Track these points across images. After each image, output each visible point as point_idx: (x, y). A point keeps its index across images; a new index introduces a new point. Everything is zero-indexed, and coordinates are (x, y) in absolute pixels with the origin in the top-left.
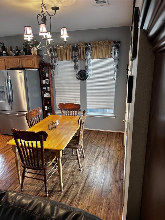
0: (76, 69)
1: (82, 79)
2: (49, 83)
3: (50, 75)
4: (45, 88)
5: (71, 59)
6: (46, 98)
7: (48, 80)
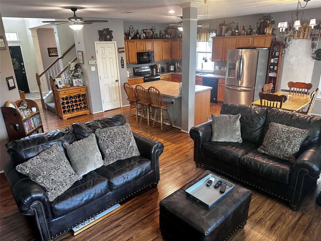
0: (313, 48)
1: (318, 58)
2: (278, 62)
3: (281, 53)
4: (272, 67)
5: (309, 37)
6: (271, 78)
7: (277, 58)
